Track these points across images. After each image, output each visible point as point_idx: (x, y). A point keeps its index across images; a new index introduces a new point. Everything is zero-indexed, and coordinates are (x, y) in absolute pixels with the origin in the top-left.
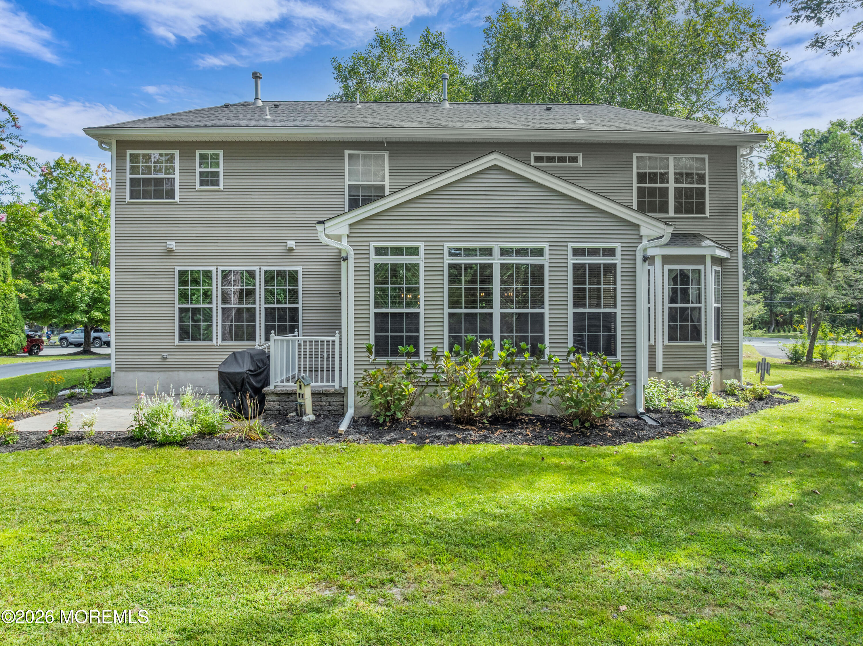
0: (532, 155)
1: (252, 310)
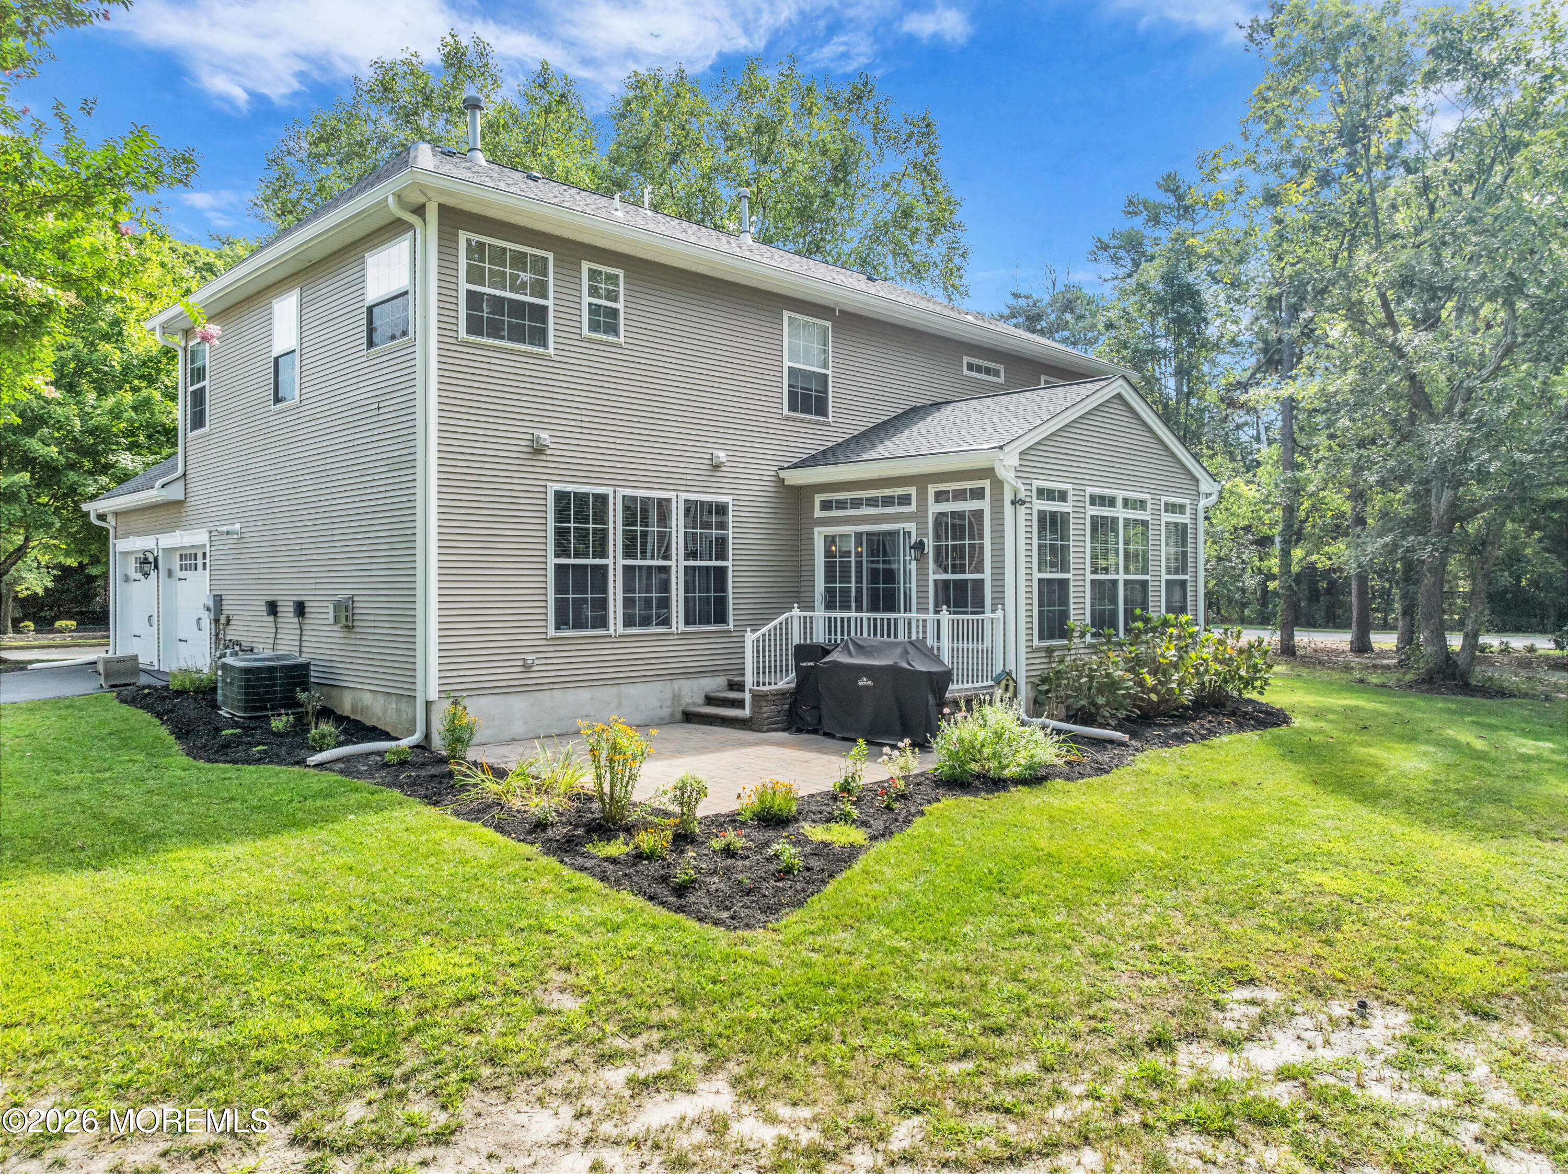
0: (966, 359)
1: (665, 570)
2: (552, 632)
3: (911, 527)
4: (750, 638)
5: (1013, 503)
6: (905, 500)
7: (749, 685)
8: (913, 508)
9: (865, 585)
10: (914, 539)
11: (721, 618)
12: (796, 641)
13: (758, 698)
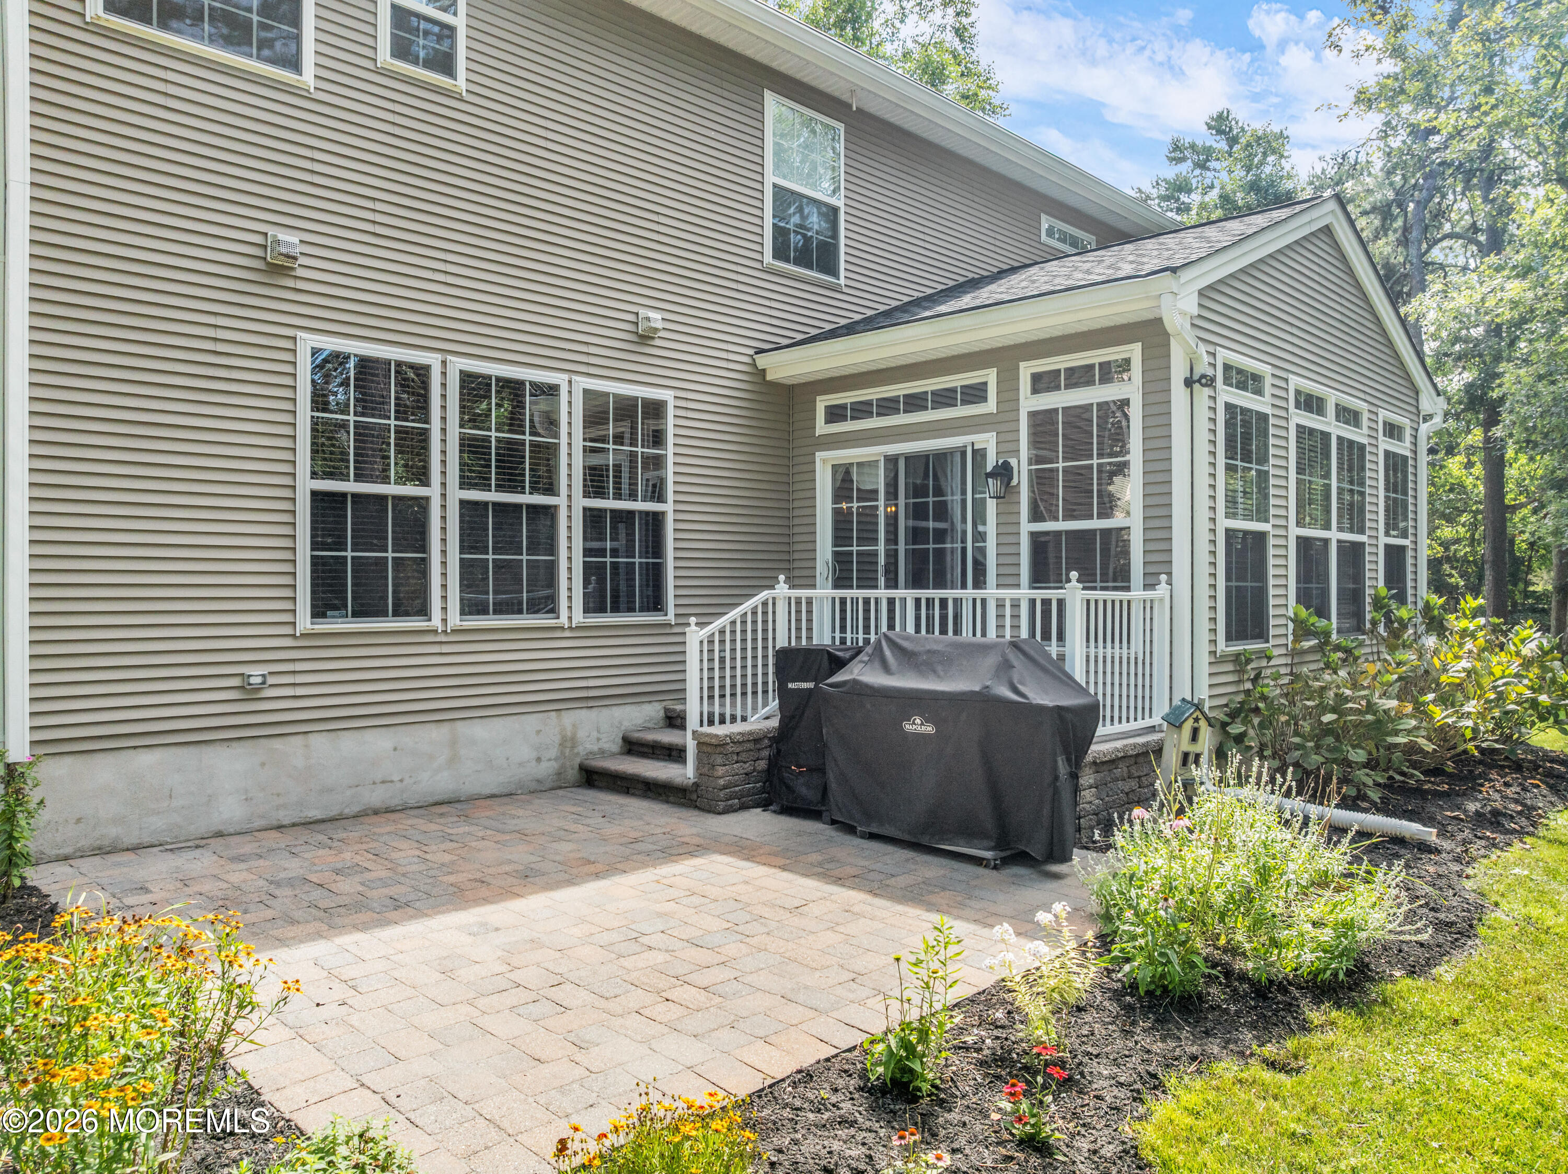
0: (1045, 219)
1: (549, 512)
2: (305, 622)
3: (988, 441)
4: (695, 636)
5: (1189, 383)
6: (976, 394)
7: (692, 722)
8: (991, 406)
9: (901, 547)
10: (991, 462)
11: (655, 603)
12: (782, 642)
13: (707, 747)
